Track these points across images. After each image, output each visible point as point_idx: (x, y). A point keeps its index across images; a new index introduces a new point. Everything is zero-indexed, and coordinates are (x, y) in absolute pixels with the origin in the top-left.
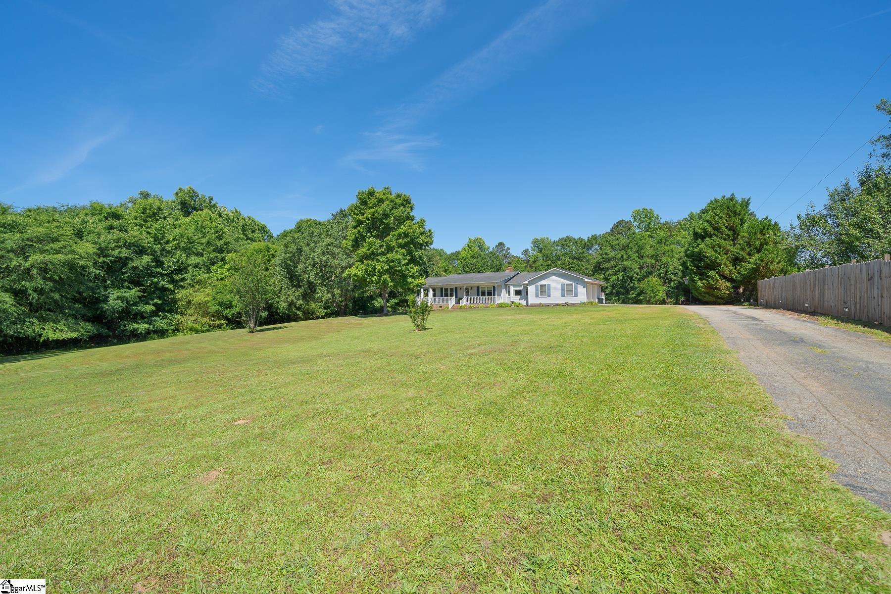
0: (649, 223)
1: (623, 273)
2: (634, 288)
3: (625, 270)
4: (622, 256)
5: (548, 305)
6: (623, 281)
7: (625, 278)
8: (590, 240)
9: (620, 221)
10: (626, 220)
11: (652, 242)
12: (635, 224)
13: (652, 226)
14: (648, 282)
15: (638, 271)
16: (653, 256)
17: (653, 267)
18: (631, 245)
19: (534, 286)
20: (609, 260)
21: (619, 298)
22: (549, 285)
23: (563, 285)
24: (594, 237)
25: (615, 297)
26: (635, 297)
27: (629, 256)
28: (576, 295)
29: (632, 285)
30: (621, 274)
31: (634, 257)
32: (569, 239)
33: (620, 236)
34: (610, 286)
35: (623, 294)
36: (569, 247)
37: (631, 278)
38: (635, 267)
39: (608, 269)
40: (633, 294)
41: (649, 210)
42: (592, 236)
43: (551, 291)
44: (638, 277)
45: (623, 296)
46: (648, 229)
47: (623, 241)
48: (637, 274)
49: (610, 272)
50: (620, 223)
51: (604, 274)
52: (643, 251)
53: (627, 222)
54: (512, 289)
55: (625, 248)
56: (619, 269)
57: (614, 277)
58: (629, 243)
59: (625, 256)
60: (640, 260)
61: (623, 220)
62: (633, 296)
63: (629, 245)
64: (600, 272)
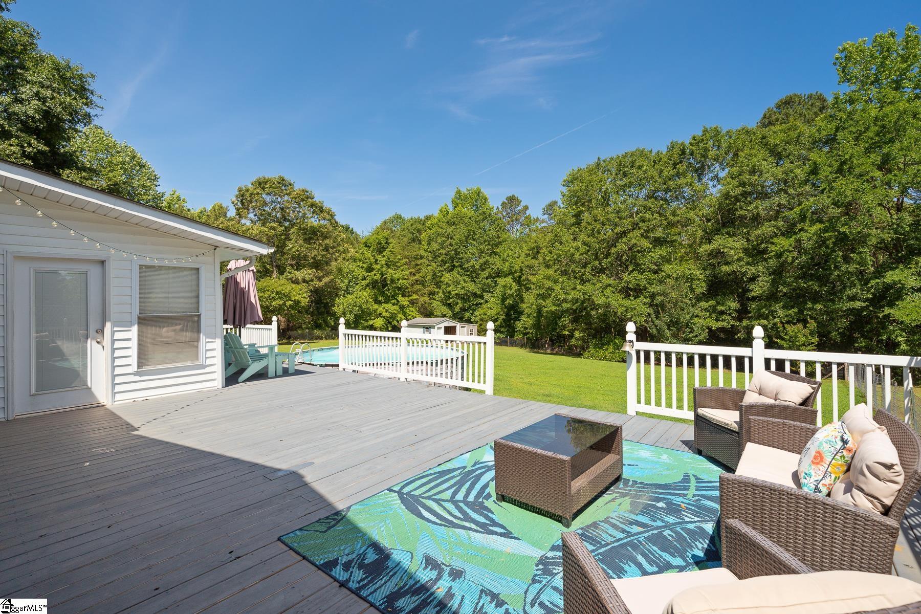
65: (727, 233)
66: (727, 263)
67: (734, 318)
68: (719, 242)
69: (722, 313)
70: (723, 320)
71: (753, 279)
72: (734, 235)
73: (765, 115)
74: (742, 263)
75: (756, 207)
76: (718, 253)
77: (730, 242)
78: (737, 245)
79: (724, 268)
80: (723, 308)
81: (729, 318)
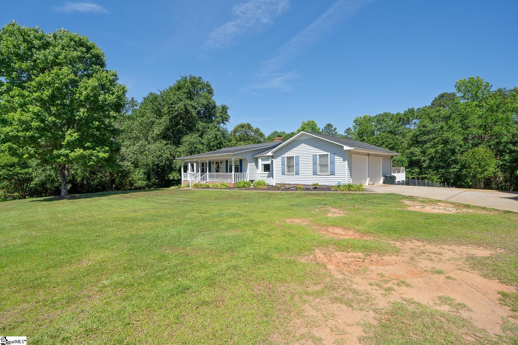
0: (477, 92)
1: (442, 146)
2: (455, 162)
3: (446, 142)
4: (442, 128)
5: (296, 187)
6: (443, 154)
7: (445, 151)
8: (405, 114)
9: (442, 94)
10: (449, 92)
11: (480, 112)
12: (459, 95)
13: (480, 95)
14: (473, 153)
15: (462, 143)
16: (480, 127)
17: (480, 137)
18: (453, 115)
19: (280, 159)
20: (428, 133)
21: (438, 172)
22: (298, 157)
23: (314, 156)
24: (411, 111)
25: (433, 171)
26: (457, 172)
27: (449, 127)
28: (333, 173)
29: (453, 158)
30: (440, 146)
31: (456, 128)
32: (386, 115)
33: (441, 108)
34: (429, 160)
35: (443, 168)
36: (385, 121)
37: (453, 152)
38: (459, 139)
39: (425, 142)
40: (454, 168)
41: (475, 78)
42: (409, 110)
43: (301, 166)
44: (462, 150)
45: (443, 170)
46: (475, 97)
47: (445, 111)
48: (461, 146)
49: (428, 145)
50: (442, 96)
51: (421, 147)
52: (468, 121)
53: (451, 94)
54: (261, 162)
55: (447, 118)
56: (438, 141)
57: (432, 150)
58: (451, 113)
59: (445, 128)
60: (463, 131)
61: (445, 93)
62: (456, 170)
63: (450, 115)
64: (417, 145)
65: (415, 146)
66: (415, 156)
67: (417, 175)
68: (412, 149)
69: (413, 173)
70: (414, 175)
71: (424, 161)
72: (418, 146)
73: (433, 101)
74: (420, 156)
75: (425, 138)
76: (411, 153)
77: (416, 149)
78: (418, 150)
79: (414, 158)
80: (414, 171)
81: (416, 174)
